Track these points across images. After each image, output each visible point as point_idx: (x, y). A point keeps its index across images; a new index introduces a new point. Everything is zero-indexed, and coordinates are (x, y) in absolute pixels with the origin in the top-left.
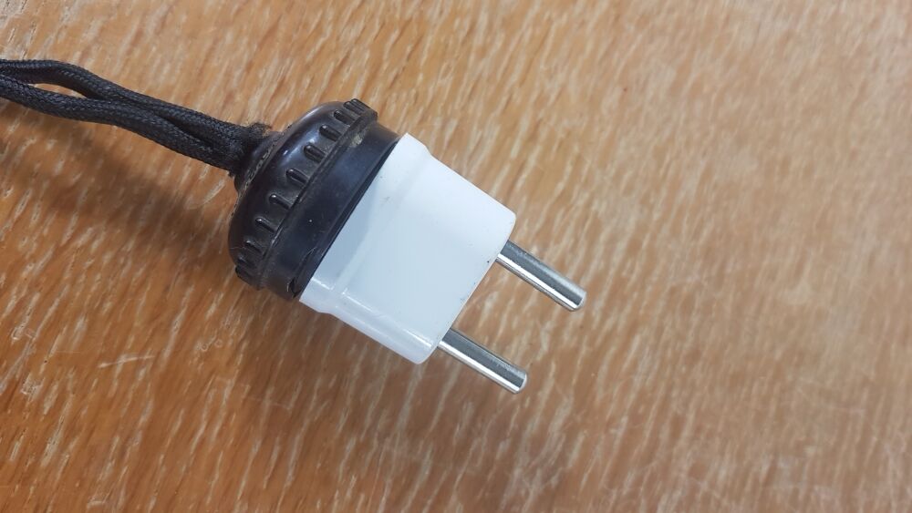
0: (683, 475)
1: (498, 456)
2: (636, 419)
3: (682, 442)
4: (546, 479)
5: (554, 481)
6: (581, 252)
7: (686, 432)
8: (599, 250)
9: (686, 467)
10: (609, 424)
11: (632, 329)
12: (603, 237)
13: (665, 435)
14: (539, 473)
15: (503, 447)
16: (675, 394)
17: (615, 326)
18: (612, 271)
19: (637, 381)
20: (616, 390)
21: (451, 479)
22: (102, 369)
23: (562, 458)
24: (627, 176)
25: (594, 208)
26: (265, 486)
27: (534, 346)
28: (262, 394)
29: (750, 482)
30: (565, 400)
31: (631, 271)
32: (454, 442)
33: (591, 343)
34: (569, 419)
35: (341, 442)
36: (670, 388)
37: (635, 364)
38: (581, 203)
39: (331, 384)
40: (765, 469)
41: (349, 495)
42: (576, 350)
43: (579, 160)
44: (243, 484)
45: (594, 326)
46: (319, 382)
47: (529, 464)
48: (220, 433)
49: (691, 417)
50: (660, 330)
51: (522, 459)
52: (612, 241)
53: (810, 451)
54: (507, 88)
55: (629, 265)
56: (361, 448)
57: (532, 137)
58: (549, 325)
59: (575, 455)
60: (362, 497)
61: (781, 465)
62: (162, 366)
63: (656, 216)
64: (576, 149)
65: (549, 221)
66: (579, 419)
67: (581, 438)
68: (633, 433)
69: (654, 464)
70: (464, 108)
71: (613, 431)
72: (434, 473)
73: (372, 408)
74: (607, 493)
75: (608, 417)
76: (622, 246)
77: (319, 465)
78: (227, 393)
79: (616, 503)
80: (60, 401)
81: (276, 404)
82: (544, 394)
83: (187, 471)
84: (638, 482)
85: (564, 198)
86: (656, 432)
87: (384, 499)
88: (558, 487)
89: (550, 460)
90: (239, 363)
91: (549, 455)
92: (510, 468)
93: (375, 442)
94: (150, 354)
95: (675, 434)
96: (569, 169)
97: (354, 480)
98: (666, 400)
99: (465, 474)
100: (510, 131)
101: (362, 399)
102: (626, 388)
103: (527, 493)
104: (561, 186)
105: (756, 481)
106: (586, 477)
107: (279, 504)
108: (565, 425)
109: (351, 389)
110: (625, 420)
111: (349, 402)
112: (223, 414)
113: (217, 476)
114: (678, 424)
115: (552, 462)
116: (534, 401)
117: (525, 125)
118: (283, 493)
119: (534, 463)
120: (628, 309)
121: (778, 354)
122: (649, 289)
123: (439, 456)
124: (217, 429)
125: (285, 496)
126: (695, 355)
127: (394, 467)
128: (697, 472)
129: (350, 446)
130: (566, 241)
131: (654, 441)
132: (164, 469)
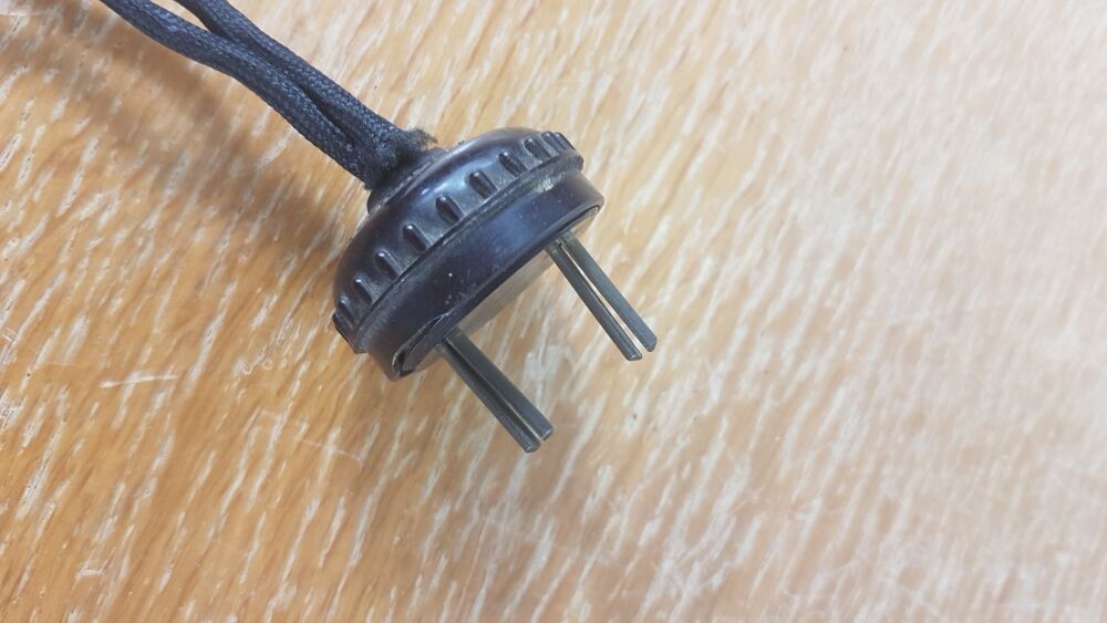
0: (891, 583)
1: (642, 542)
2: (833, 502)
3: (893, 537)
4: (706, 577)
5: (717, 580)
6: (772, 270)
7: (899, 524)
8: (796, 267)
9: (895, 570)
10: (795, 507)
11: (835, 380)
12: (803, 251)
13: (870, 525)
14: (697, 568)
15: (650, 529)
16: (887, 471)
17: (812, 375)
18: (813, 299)
19: (838, 451)
20: (808, 460)
21: (577, 568)
22: (106, 389)
23: (730, 549)
24: (840, 169)
25: (792, 210)
26: (321, 564)
27: (700, 394)
28: (324, 437)
29: (979, 596)
30: (738, 470)
31: (839, 300)
32: (584, 519)
33: (778, 395)
34: (744, 496)
35: (429, 510)
36: (880, 464)
37: (836, 428)
38: (775, 201)
39: (419, 430)
40: (1000, 580)
41: (435, 583)
42: (757, 404)
43: (776, 142)
44: (292, 559)
45: (783, 372)
46: (402, 426)
47: (684, 555)
48: (264, 487)
49: (906, 504)
50: (872, 384)
51: (676, 547)
52: (815, 257)
53: (1063, 559)
54: (682, 37)
55: (835, 291)
56: (456, 520)
57: (714, 107)
58: (723, 367)
59: (746, 547)
60: (454, 586)
61: (1023, 575)
62: (188, 391)
63: (877, 226)
64: (773, 127)
65: (730, 225)
66: (755, 497)
67: (756, 524)
68: (826, 522)
69: (853, 564)
70: (622, 61)
71: (800, 517)
72: (554, 558)
73: (473, 467)
74: (787, 600)
75: (794, 498)
76: (828, 264)
77: (397, 539)
78: (275, 433)
79: (799, 614)
80: (47, 429)
81: (342, 452)
82: (710, 462)
83: (216, 536)
84: (830, 588)
85: (753, 193)
86: (858, 522)
87: (483, 591)
88: (722, 589)
89: (713, 550)
90: (294, 393)
91: (711, 544)
92: (658, 559)
93: (475, 512)
94: (172, 373)
95: (884, 526)
96: (761, 154)
97: (443, 563)
98: (876, 477)
99: (595, 563)
100: (685, 95)
101: (460, 453)
102: (822, 459)
103: (679, 596)
104: (749, 177)
105: (988, 594)
106: (760, 576)
107: (340, 589)
108: (736, 504)
109: (445, 437)
110: (817, 503)
111: (442, 454)
112: (268, 461)
113: (256, 545)
114: (888, 512)
115: (715, 554)
116: (696, 469)
117: (704, 89)
118: (346, 575)
119: (691, 554)
120: (831, 351)
121: (1029, 426)
122: (861, 326)
123: (561, 537)
124: (259, 481)
125: (348, 580)
126: (917, 421)
127: (499, 548)
128: (909, 578)
129: (441, 516)
130: (753, 253)
131: (855, 535)
132: (184, 532)
